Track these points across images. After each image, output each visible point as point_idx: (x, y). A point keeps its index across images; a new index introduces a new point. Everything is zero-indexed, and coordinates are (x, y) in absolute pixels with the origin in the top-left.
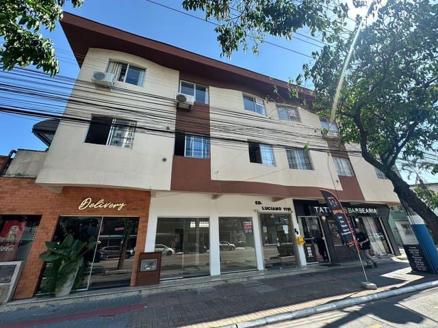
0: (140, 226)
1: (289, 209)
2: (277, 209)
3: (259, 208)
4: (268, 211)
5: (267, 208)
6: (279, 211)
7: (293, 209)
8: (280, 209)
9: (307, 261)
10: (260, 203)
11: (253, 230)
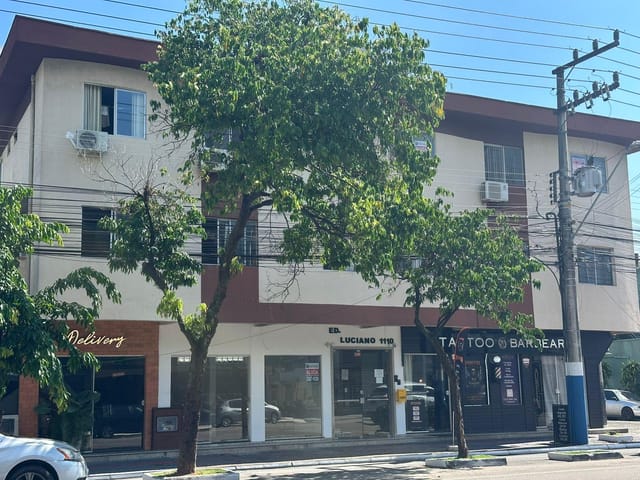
0: (148, 369)
1: (390, 341)
2: (367, 341)
3: (335, 339)
4: (350, 344)
5: (349, 340)
6: (370, 345)
7: (398, 341)
8: (373, 340)
9: (408, 428)
10: (337, 331)
11: (320, 377)
